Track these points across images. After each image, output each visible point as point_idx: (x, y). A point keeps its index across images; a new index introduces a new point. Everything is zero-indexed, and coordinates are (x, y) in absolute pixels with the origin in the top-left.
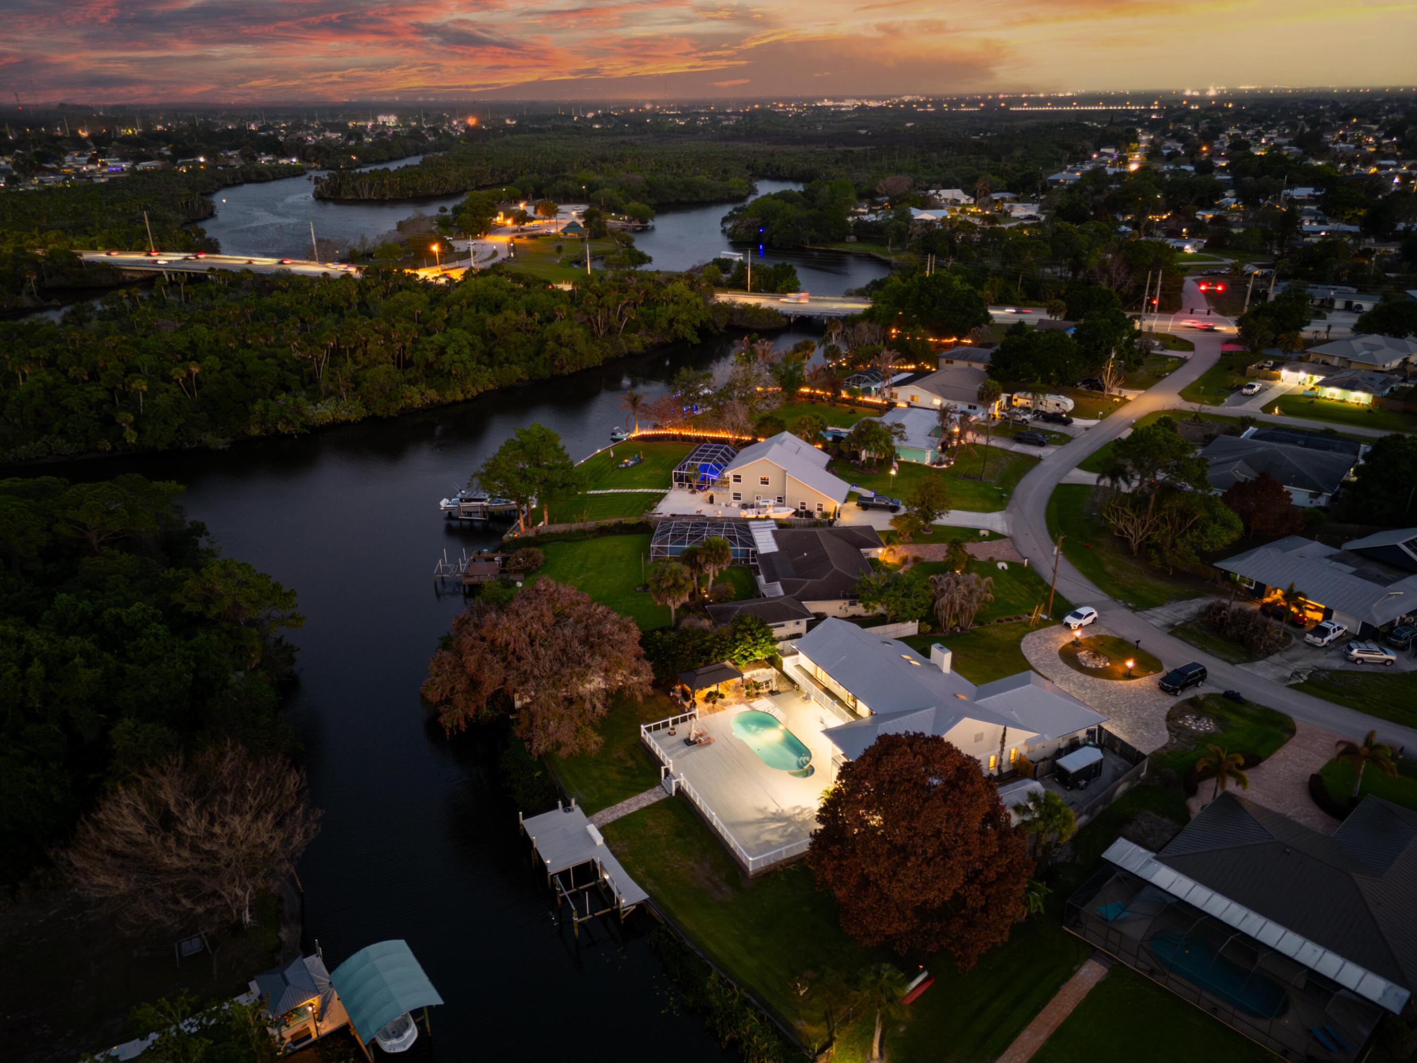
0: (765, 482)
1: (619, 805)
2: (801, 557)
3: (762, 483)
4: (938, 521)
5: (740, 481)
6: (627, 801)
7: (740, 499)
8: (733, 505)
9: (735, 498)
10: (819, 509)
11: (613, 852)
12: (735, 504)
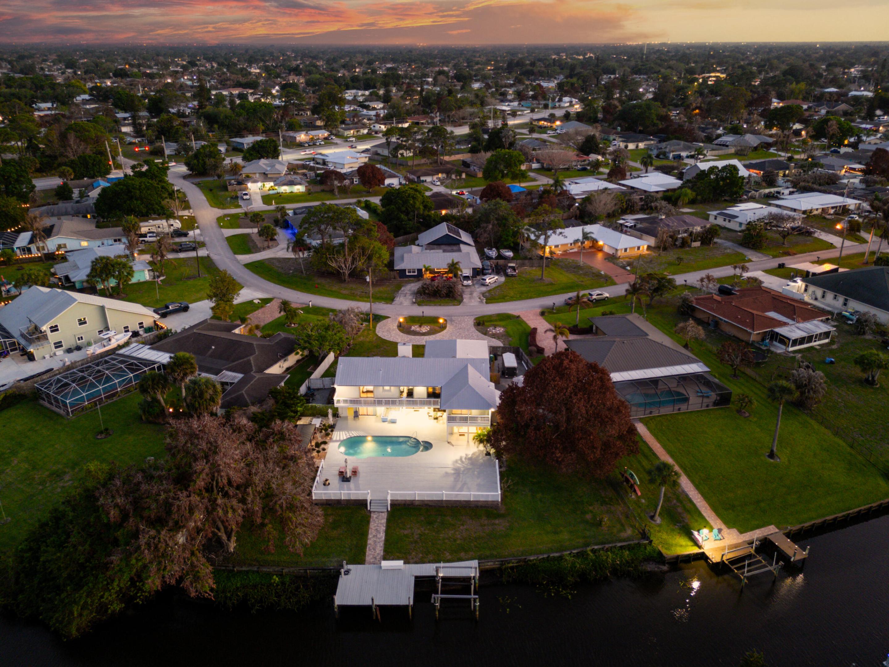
0: (82, 322)
1: (369, 542)
2: (211, 351)
3: (80, 324)
4: (235, 302)
5: (57, 330)
6: (370, 536)
7: (61, 346)
8: (57, 353)
9: (56, 347)
10: (140, 327)
11: (416, 563)
12: (60, 352)
